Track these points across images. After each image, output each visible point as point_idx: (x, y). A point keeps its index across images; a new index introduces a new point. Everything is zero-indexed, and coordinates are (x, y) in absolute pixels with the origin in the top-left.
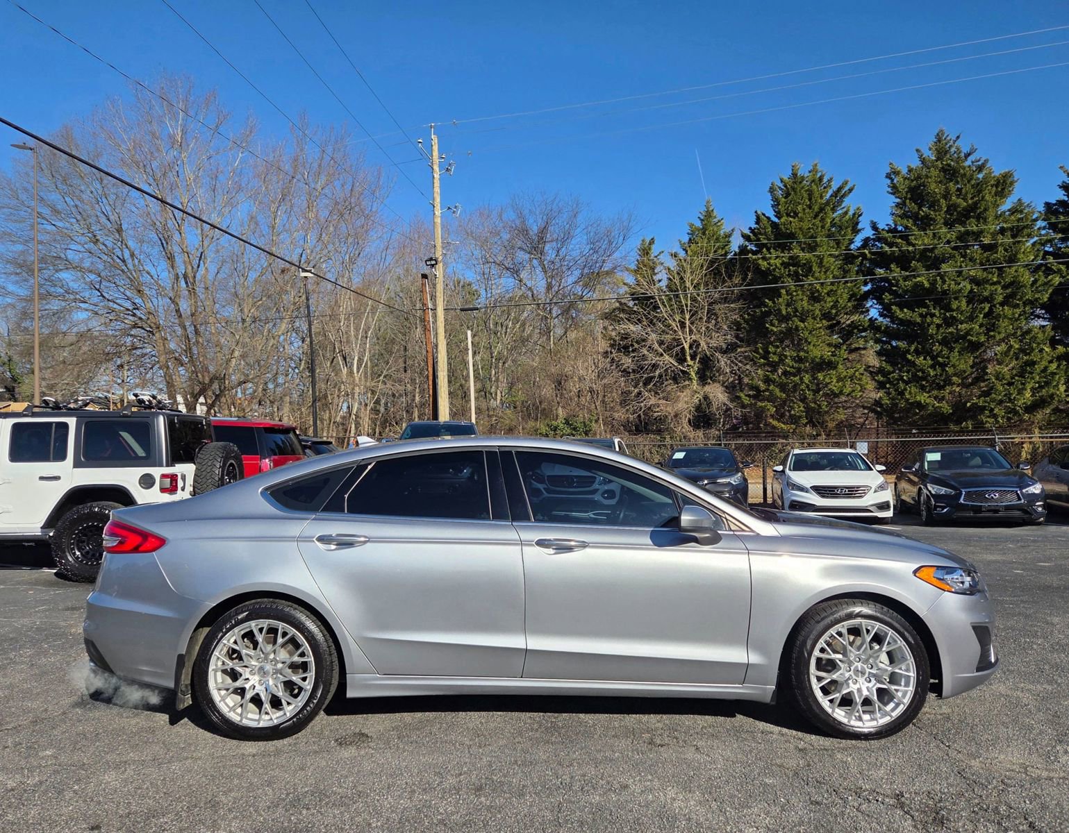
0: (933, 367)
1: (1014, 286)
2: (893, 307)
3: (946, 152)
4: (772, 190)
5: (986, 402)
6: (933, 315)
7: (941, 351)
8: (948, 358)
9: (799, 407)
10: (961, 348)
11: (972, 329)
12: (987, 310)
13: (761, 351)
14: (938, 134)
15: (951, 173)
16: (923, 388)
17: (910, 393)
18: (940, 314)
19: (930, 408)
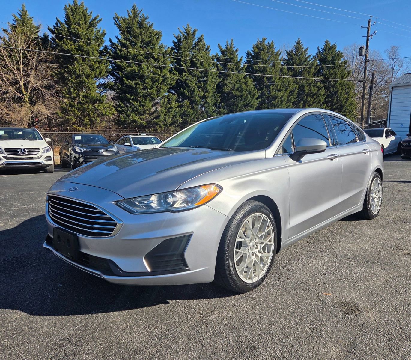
0: (140, 106)
1: (165, 78)
2: (124, 79)
3: (137, 16)
4: (65, 8)
5: (158, 121)
6: (139, 85)
7: (142, 100)
8: (145, 103)
9: (87, 120)
10: (149, 99)
11: (153, 92)
12: (157, 85)
13: (66, 90)
14: (133, 6)
15: (141, 25)
16: (136, 114)
17: (132, 116)
18: (142, 84)
19: (139, 123)
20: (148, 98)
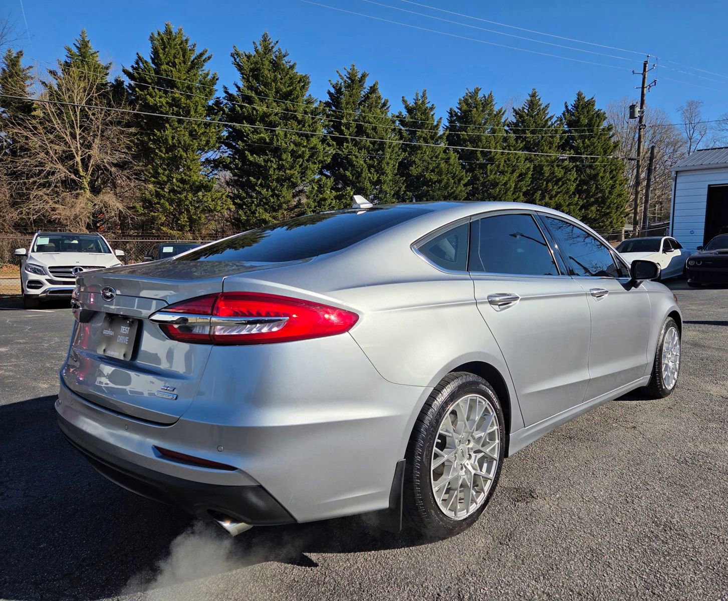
0: (272, 196)
1: (314, 151)
2: (247, 152)
3: (270, 51)
4: (152, 39)
6: (272, 162)
7: (276, 187)
8: (281, 191)
9: (184, 218)
10: (288, 186)
11: (294, 174)
12: (300, 163)
13: (151, 171)
14: (264, 36)
15: (276, 66)
16: (266, 210)
17: (259, 213)
18: (276, 161)
20: (285, 183)
